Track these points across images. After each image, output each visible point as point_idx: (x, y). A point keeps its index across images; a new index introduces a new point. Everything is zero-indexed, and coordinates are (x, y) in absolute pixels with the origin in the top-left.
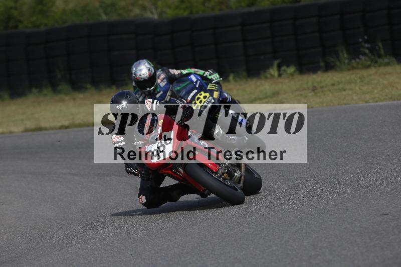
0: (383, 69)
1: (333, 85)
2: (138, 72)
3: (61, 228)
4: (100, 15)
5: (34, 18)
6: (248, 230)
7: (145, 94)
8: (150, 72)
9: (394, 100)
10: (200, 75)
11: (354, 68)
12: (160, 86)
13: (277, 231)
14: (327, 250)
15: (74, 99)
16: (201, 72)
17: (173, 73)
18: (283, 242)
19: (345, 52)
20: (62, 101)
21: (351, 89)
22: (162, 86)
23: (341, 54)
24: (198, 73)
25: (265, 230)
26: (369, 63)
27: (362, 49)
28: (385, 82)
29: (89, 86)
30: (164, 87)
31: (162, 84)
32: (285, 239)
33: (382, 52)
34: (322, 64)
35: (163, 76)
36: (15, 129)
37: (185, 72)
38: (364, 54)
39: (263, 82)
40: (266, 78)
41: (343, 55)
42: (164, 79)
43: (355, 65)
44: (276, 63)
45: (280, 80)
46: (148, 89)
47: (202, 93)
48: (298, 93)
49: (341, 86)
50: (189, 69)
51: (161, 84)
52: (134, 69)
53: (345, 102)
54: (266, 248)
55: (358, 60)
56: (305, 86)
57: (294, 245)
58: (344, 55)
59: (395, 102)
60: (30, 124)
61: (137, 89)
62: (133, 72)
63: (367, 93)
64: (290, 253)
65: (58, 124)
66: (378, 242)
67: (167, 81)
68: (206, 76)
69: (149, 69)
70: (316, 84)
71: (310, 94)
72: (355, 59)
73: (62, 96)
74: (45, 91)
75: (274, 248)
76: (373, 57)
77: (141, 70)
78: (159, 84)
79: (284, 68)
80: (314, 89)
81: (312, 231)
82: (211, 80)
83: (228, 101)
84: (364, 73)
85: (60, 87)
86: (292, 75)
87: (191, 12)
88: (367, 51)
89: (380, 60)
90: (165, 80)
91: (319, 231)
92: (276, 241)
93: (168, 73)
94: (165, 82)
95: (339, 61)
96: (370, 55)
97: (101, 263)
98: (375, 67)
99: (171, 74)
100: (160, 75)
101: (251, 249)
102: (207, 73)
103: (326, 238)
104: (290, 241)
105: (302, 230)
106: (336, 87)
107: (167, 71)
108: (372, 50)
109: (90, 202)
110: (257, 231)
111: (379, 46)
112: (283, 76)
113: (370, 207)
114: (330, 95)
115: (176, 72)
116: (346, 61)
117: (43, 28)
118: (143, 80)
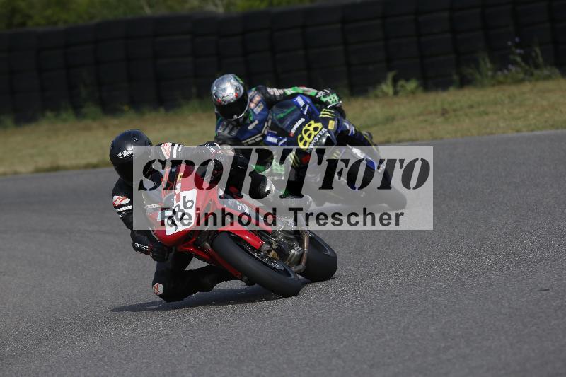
0: (541, 85)
1: (471, 107)
2: (221, 92)
3: (86, 309)
4: (142, 8)
5: (49, 12)
6: (351, 312)
7: (232, 125)
8: (238, 92)
9: (557, 128)
10: (310, 97)
11: (500, 83)
12: (253, 112)
13: (392, 314)
14: (463, 340)
15: (106, 127)
16: (312, 92)
17: (272, 94)
18: (399, 329)
19: (487, 60)
20: (88, 129)
21: (495, 113)
22: (257, 113)
23: (482, 63)
24: (309, 93)
25: (374, 312)
26: (521, 76)
27: (511, 57)
28: (545, 103)
29: (126, 108)
30: (259, 114)
31: (258, 110)
32: (402, 325)
33: (541, 60)
34: (456, 77)
35: (257, 98)
36: (22, 169)
37: (289, 92)
38: (515, 63)
39: (372, 102)
40: (376, 96)
41: (485, 63)
42: (259, 102)
43: (501, 78)
44: (390, 75)
45: (396, 100)
46: (235, 117)
47: (312, 122)
48: (421, 118)
49: (482, 108)
50: (296, 88)
51: (255, 110)
52: (215, 88)
53: (488, 130)
54: (376, 338)
55: (506, 72)
56: (432, 108)
57: (415, 333)
58: (487, 65)
59: (559, 131)
60: (44, 162)
61: (221, 117)
62: (214, 92)
63: (519, 118)
64: (410, 344)
65: (83, 162)
66: (534, 328)
67: (265, 105)
68: (320, 98)
69: (236, 88)
70: (446, 106)
71: (439, 120)
72: (501, 70)
73: (88, 122)
74: (64, 115)
75: (388, 337)
76: (527, 67)
77: (224, 90)
78: (252, 110)
79: (401, 83)
80: (444, 112)
81: (441, 313)
82: (326, 104)
83: (350, 134)
84: (514, 89)
85: (85, 110)
86: (413, 92)
87: (271, 4)
88: (519, 59)
89: (537, 72)
90: (261, 104)
91: (451, 313)
92: (389, 328)
93: (265, 94)
94: (262, 106)
95: (480, 73)
96: (523, 64)
97: (144, 359)
98: (530, 81)
99: (270, 94)
100: (253, 97)
101: (356, 338)
102: (321, 94)
103: (461, 323)
104: (411, 327)
105: (427, 312)
106: (475, 110)
107: (264, 91)
108: (526, 58)
109: (128, 272)
110: (364, 313)
111: (535, 52)
112: (401, 94)
113: (524, 279)
114: (467, 120)
115: (276, 92)
116: (490, 73)
117: (61, 26)
118: (228, 104)
